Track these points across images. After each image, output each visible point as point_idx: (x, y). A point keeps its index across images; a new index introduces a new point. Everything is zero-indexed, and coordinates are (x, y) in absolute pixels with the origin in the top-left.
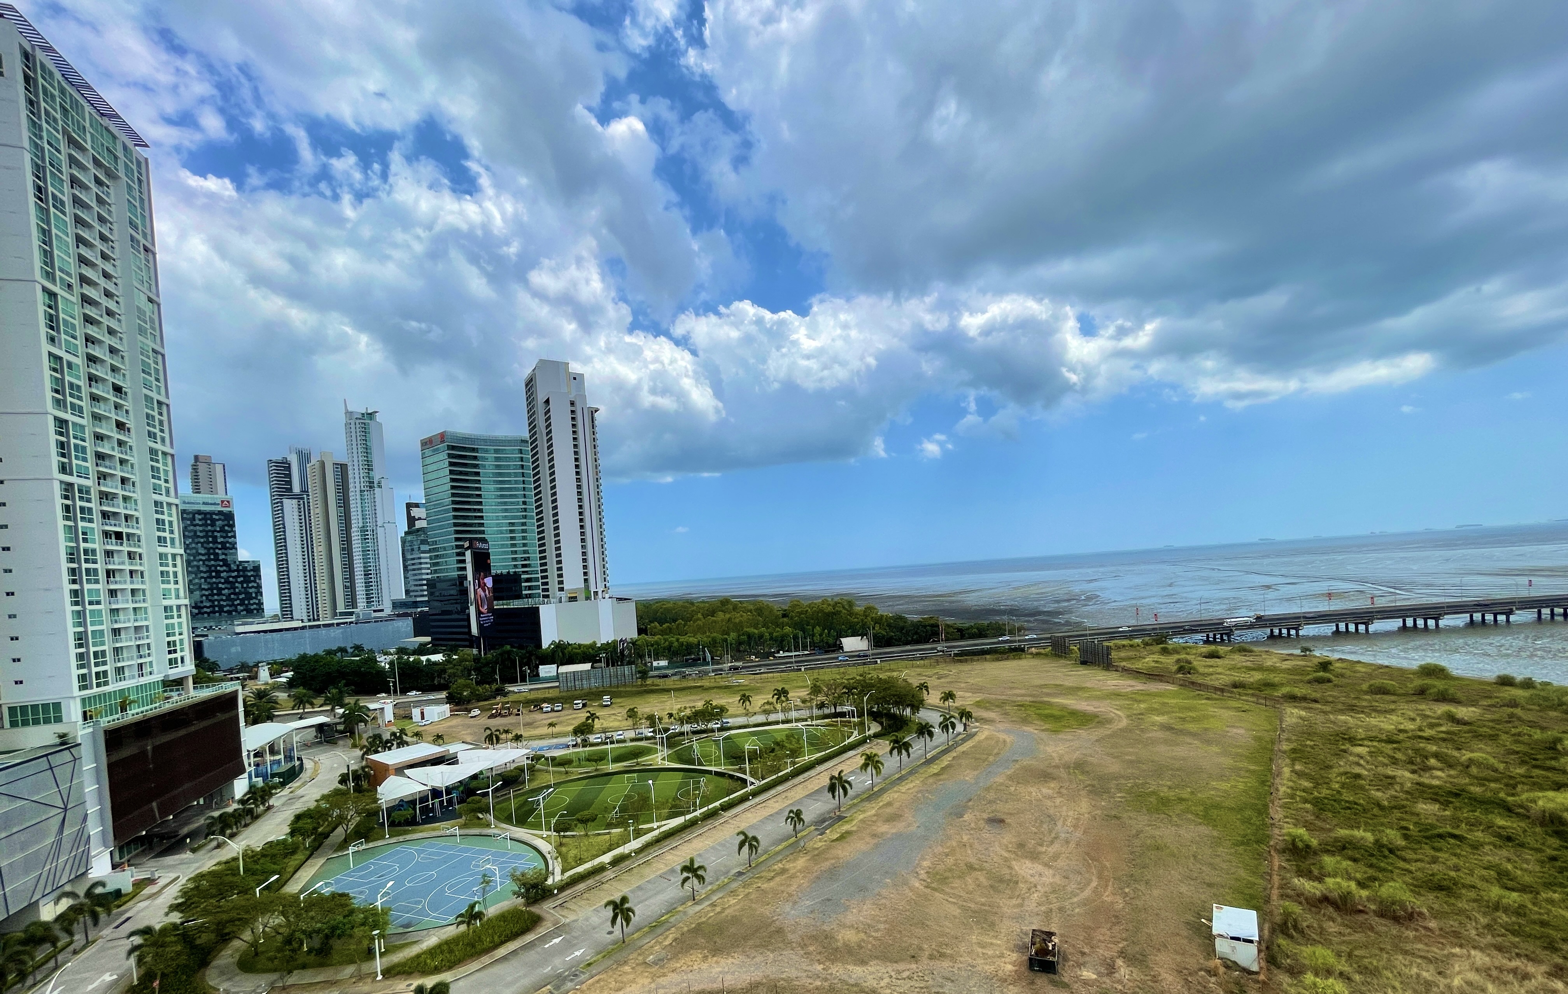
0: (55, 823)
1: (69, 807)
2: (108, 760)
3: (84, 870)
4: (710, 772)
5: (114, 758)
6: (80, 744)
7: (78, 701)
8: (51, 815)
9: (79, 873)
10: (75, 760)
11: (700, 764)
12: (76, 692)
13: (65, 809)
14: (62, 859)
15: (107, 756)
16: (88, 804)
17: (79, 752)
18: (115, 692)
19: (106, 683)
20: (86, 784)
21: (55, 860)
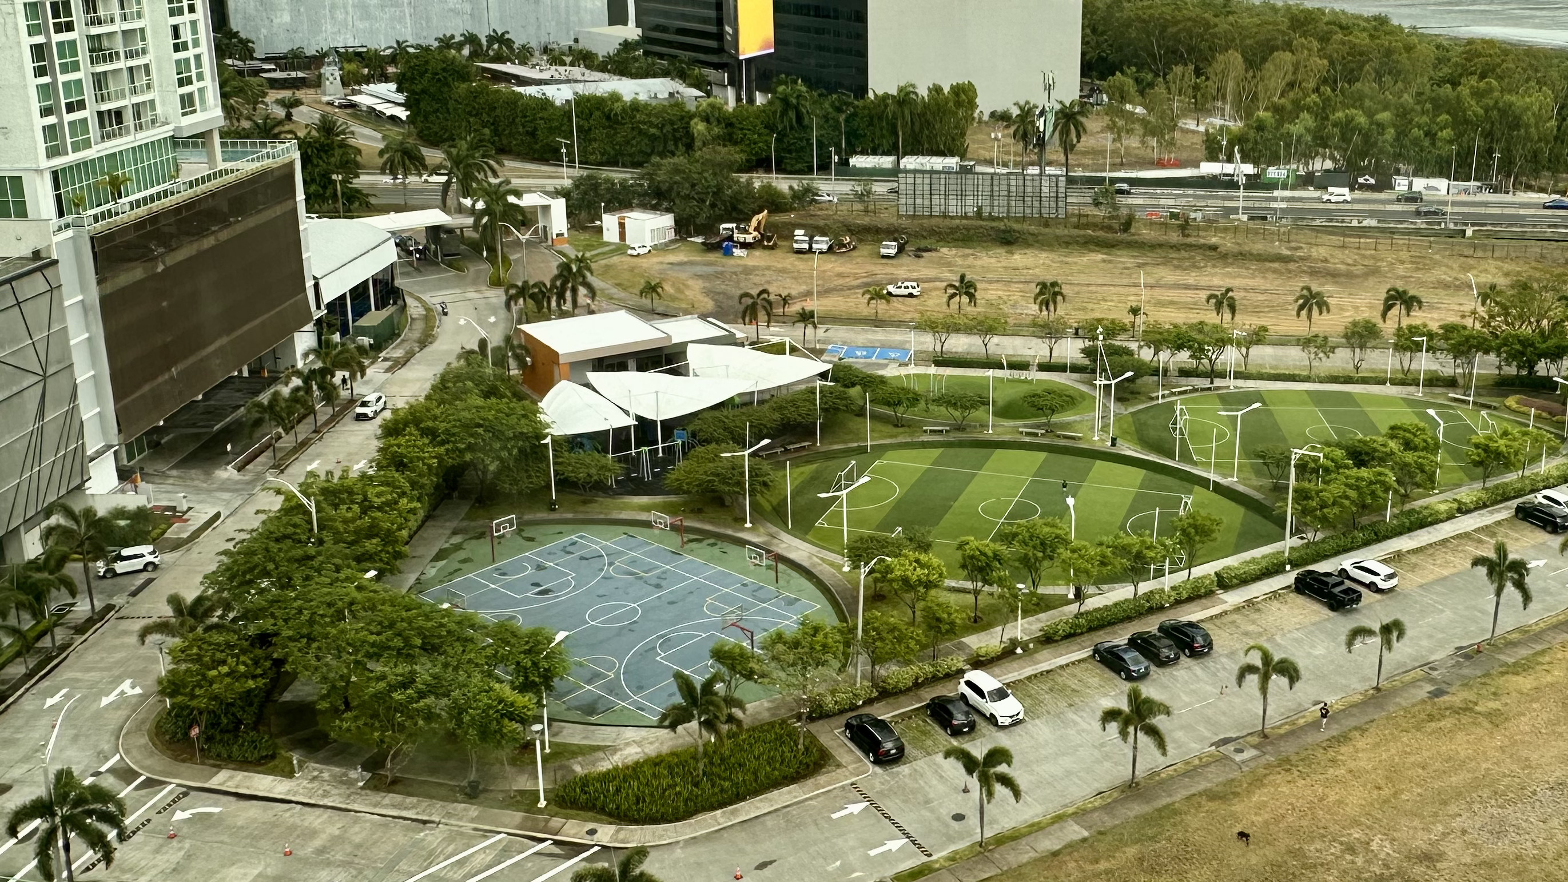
0: (32, 397)
1: (50, 371)
2: (101, 290)
3: (78, 481)
4: (1204, 482)
5: (109, 287)
6: (56, 262)
7: (48, 178)
8: (25, 384)
9: (71, 487)
10: (52, 290)
11: (1186, 457)
12: (45, 163)
13: (45, 378)
14: (47, 462)
15: (99, 283)
16: (77, 369)
17: (57, 277)
18: (100, 159)
19: (87, 144)
20: (71, 332)
21: (36, 463)
